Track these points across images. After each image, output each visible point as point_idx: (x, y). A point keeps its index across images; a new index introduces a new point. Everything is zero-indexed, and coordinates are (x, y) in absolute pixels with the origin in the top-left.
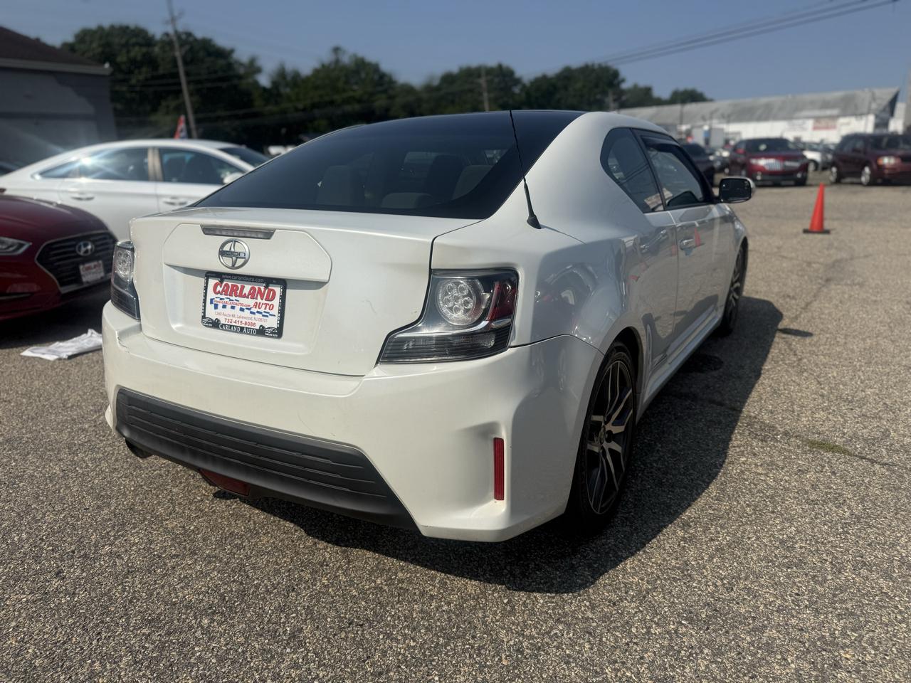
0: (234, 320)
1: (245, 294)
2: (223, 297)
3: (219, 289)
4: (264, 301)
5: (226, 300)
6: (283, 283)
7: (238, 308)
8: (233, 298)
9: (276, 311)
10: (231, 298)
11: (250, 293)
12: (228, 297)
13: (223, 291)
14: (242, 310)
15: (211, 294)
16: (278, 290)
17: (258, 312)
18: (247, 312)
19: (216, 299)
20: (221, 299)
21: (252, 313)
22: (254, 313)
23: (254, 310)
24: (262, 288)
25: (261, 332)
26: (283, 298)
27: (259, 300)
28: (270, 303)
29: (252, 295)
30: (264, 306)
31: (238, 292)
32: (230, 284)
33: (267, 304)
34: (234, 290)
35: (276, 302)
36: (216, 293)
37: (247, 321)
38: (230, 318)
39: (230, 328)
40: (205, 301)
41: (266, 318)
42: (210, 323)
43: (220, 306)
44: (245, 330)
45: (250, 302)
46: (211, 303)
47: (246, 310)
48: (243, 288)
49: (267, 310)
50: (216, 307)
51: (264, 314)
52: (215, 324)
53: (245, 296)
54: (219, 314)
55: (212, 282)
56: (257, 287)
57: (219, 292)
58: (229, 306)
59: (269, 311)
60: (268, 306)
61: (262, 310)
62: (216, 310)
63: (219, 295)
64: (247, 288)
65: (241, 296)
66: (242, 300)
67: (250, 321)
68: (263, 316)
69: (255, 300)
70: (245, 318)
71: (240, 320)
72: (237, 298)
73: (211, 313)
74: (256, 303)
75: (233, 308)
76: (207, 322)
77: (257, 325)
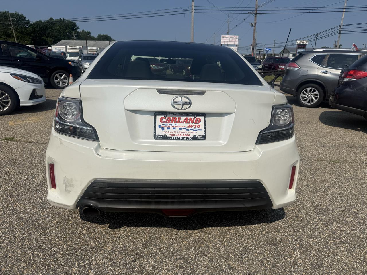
0: (176, 134)
1: (182, 121)
2: (167, 124)
3: (164, 120)
4: (194, 124)
5: (169, 125)
6: (204, 114)
7: (177, 128)
8: (174, 124)
9: (202, 127)
10: (173, 124)
11: (184, 121)
12: (170, 124)
13: (167, 121)
14: (180, 129)
15: (158, 123)
16: (202, 118)
17: (190, 129)
18: (184, 130)
19: (162, 125)
20: (166, 125)
22: (188, 130)
24: (192, 118)
25: (195, 138)
26: (205, 121)
27: (191, 123)
28: (198, 124)
29: (186, 121)
30: (194, 126)
31: (177, 121)
32: (171, 117)
33: (196, 125)
34: (174, 120)
35: (202, 124)
36: (162, 122)
37: (184, 134)
38: (173, 134)
39: (176, 138)
40: (155, 127)
41: (196, 132)
42: (161, 137)
43: (166, 128)
44: (185, 138)
45: (186, 125)
46: (160, 127)
47: (183, 129)
48: (180, 119)
50: (163, 129)
51: (194, 130)
52: (165, 138)
53: (182, 122)
54: (165, 132)
55: (159, 117)
56: (189, 118)
57: (164, 122)
58: (171, 128)
59: (197, 128)
60: (197, 126)
61: (193, 128)
62: (163, 131)
63: (164, 123)
64: (183, 119)
65: (179, 122)
66: (179, 125)
67: (186, 134)
68: (194, 131)
69: (188, 124)
70: (183, 133)
71: (180, 134)
72: (177, 124)
73: (159, 132)
74: (189, 125)
75: (174, 128)
76: (159, 137)
77: (192, 135)
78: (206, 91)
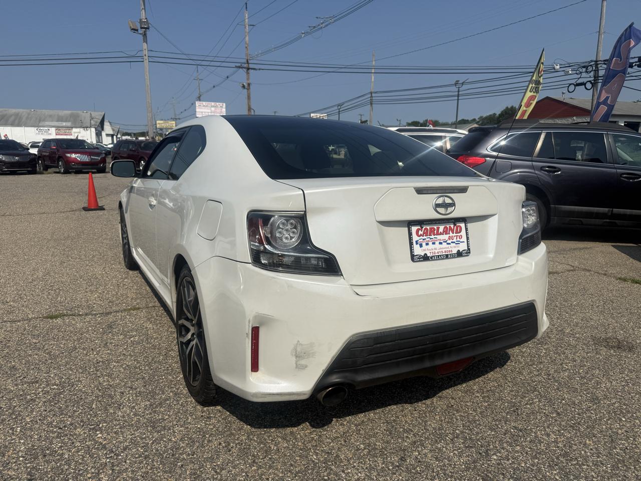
0: (436, 251)
1: (441, 232)
2: (425, 237)
3: (420, 233)
4: (455, 234)
5: (427, 239)
6: (464, 220)
7: (437, 243)
8: (432, 237)
9: (464, 239)
10: (431, 237)
11: (444, 231)
12: (428, 237)
13: (424, 233)
14: (441, 243)
15: (415, 238)
16: (463, 225)
17: (452, 242)
18: (445, 244)
19: (420, 241)
20: (424, 240)
21: (448, 244)
22: (449, 244)
23: (449, 242)
24: (452, 226)
25: (459, 254)
26: (466, 229)
27: (451, 234)
28: (459, 234)
29: (446, 232)
30: (455, 238)
31: (435, 232)
32: (428, 228)
33: (457, 236)
34: (432, 232)
35: (463, 233)
36: (419, 236)
37: (446, 250)
38: (433, 251)
39: (439, 258)
40: (411, 244)
41: (458, 245)
42: (421, 258)
43: (424, 244)
44: (449, 256)
45: (446, 237)
46: (417, 243)
47: (443, 243)
48: (438, 228)
49: (458, 240)
50: (421, 246)
51: (456, 242)
52: (426, 258)
53: (441, 234)
54: (424, 250)
55: (414, 229)
56: (448, 226)
57: (421, 235)
58: (430, 243)
60: (458, 237)
61: (455, 240)
62: (422, 248)
63: (421, 237)
64: (441, 228)
65: (438, 234)
66: (439, 237)
67: (448, 250)
68: (456, 244)
69: (448, 235)
70: (444, 248)
71: (441, 250)
72: (435, 236)
73: (418, 251)
74: (450, 237)
75: (434, 243)
76: (419, 258)
77: (455, 251)
78: (468, 187)
